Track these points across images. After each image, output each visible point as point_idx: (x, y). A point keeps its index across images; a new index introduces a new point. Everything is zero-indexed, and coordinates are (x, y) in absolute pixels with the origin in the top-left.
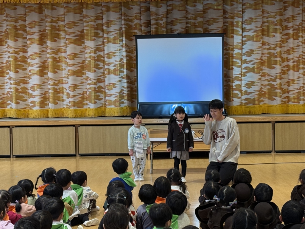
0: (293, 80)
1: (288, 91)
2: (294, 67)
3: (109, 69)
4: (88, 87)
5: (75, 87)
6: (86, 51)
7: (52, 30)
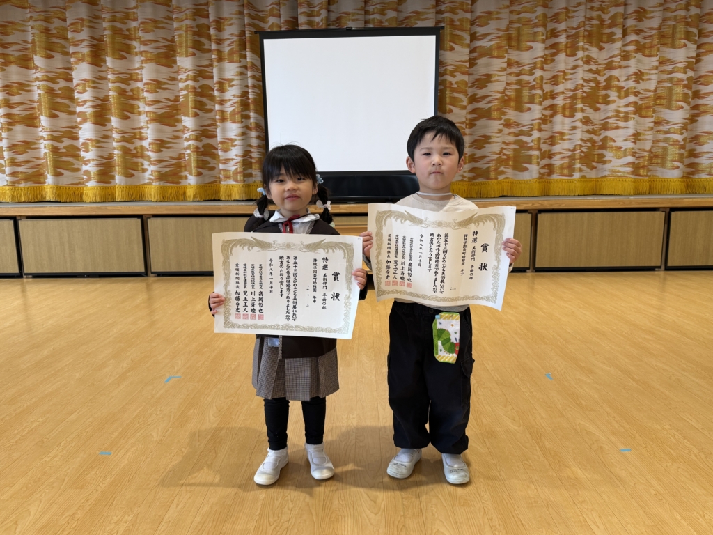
0: (562, 134)
1: (551, 154)
2: (564, 108)
3: (222, 112)
4: (186, 144)
5: (161, 145)
6: (179, 77)
7: (113, 37)
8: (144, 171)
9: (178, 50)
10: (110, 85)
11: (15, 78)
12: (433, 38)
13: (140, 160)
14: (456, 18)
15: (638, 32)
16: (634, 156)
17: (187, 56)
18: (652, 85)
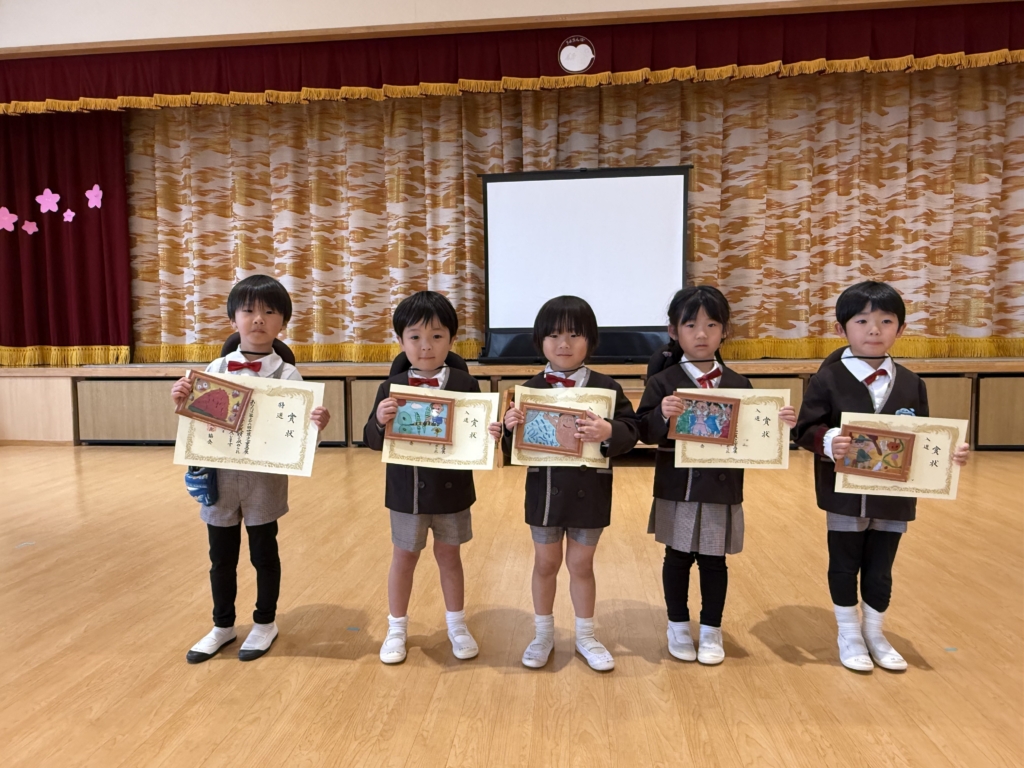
0: (835, 285)
1: (822, 309)
2: (837, 254)
3: (435, 262)
4: (393, 298)
5: (365, 299)
6: (389, 225)
7: (319, 182)
8: (345, 327)
9: (389, 195)
10: (313, 234)
11: (211, 227)
12: (681, 178)
13: (341, 316)
14: (704, 154)
15: (927, 166)
16: (927, 311)
17: (398, 202)
18: (947, 227)
